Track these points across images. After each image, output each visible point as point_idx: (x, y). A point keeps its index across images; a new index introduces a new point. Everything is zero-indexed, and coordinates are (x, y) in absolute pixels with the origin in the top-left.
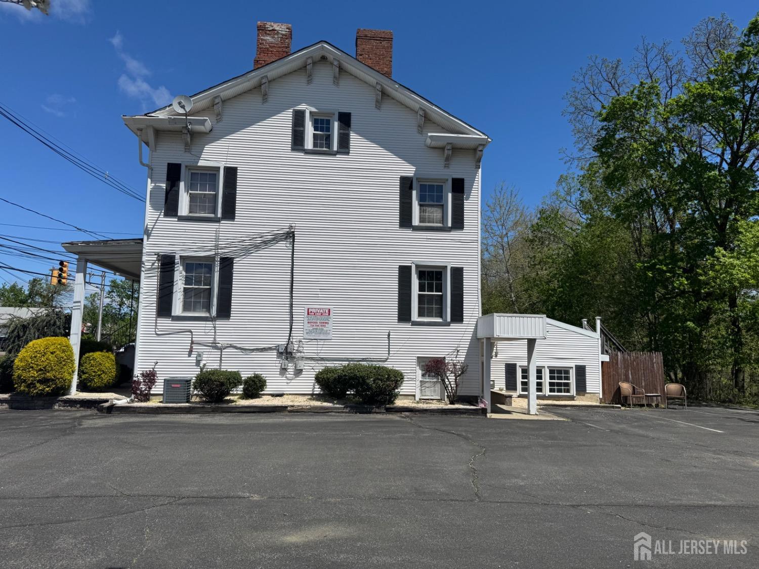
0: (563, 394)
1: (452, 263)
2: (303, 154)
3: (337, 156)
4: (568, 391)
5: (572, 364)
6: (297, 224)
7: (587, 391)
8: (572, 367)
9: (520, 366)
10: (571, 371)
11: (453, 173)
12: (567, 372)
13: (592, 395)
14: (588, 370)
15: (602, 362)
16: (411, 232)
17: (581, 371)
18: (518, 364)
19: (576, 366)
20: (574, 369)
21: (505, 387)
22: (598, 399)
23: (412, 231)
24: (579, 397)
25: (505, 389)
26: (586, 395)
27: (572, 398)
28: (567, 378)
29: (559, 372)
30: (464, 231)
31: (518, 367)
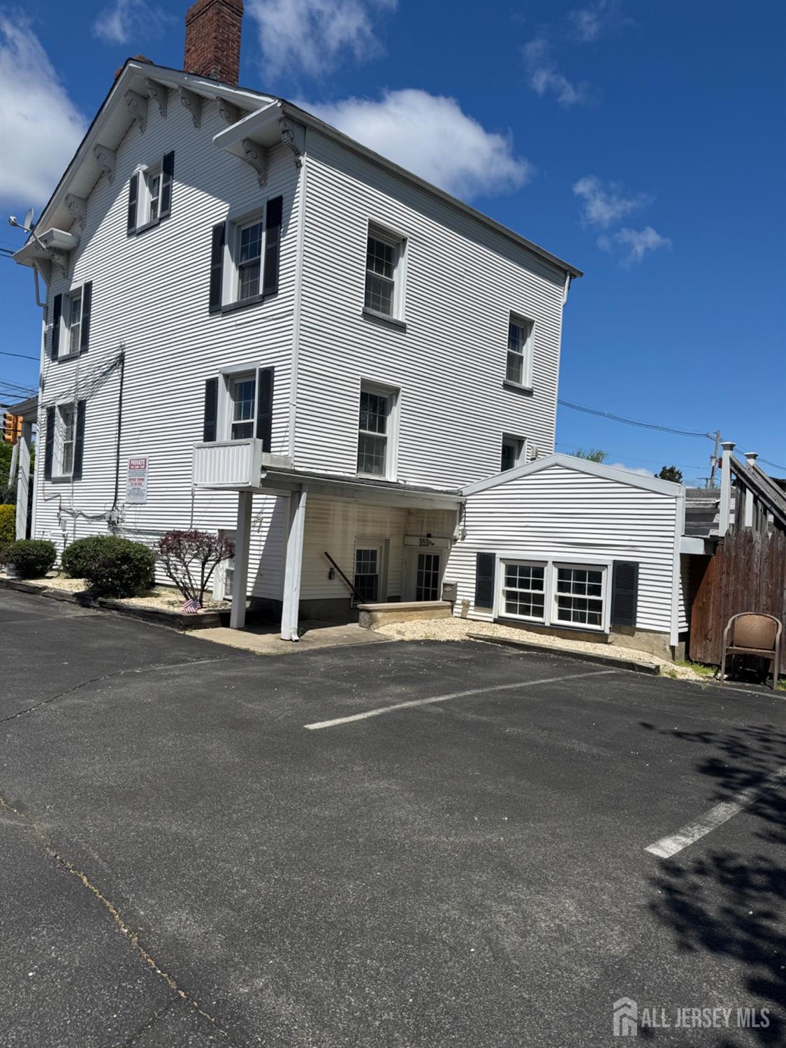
0: (586, 626)
1: (262, 362)
2: (135, 238)
3: (161, 225)
4: (596, 620)
5: (606, 558)
6: (128, 341)
7: (638, 626)
8: (606, 566)
9: (501, 559)
10: (604, 573)
11: (268, 194)
12: (597, 577)
13: (651, 634)
14: (643, 574)
15: (684, 557)
16: (220, 319)
17: (626, 575)
18: (499, 554)
19: (615, 562)
20: (610, 569)
21: (473, 599)
22: (668, 648)
23: (222, 316)
24: (620, 637)
25: (473, 604)
26: (637, 634)
27: (601, 638)
28: (597, 590)
29: (580, 575)
30: (279, 297)
31: (497, 560)
